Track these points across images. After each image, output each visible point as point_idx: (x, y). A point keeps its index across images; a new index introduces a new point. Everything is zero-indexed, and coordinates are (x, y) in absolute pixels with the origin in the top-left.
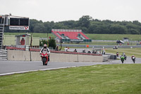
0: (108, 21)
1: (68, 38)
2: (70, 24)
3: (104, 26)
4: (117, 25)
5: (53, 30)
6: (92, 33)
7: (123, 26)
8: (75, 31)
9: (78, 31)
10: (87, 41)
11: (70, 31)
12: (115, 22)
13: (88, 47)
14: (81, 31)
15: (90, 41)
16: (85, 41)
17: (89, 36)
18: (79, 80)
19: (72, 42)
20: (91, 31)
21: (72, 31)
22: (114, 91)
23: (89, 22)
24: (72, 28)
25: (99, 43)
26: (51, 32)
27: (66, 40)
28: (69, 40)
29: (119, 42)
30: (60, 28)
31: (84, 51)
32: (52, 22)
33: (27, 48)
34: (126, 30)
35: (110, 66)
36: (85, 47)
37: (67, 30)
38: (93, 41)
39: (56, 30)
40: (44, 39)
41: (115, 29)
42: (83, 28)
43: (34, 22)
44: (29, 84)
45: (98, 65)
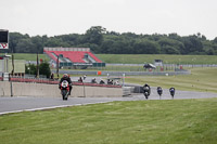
0: (130, 34)
1: (68, 61)
2: (71, 40)
3: (124, 41)
4: (145, 40)
5: (45, 49)
6: (107, 53)
7: (153, 42)
8: (80, 50)
9: (84, 50)
10: (99, 65)
11: (71, 49)
12: (141, 36)
13: (100, 74)
14: (88, 49)
15: (104, 65)
16: (95, 64)
17: (102, 57)
18: (86, 125)
19: (75, 67)
20: (105, 50)
21: (75, 49)
22: (140, 141)
23: (100, 36)
24: (75, 45)
25: (117, 69)
26: (42, 52)
27: (66, 64)
28: (70, 64)
29: (148, 67)
30: (56, 46)
31: (93, 81)
32: (45, 37)
33: (6, 76)
34: (159, 48)
35: (134, 104)
36: (95, 74)
37: (67, 49)
38: (107, 65)
39: (50, 49)
40: (32, 63)
41: (141, 46)
42: (92, 45)
43: (17, 36)
44: (9, 132)
45: (115, 102)
